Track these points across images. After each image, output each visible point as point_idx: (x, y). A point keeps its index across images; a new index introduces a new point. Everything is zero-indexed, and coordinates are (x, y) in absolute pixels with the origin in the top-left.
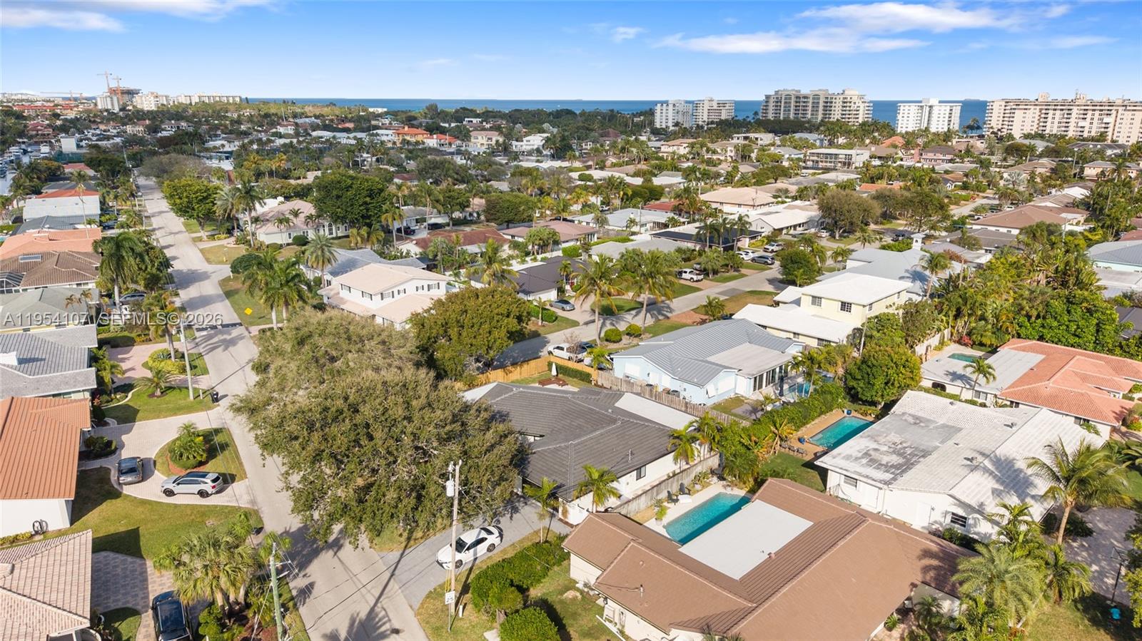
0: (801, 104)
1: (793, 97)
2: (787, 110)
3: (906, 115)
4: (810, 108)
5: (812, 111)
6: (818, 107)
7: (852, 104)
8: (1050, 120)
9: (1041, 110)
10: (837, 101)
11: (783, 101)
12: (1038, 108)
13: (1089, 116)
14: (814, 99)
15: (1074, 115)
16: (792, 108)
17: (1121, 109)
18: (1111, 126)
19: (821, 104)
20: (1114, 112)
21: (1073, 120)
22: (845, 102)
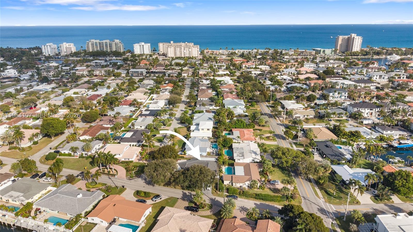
0: (101, 45)
1: (98, 43)
2: (97, 47)
3: (136, 48)
4: (105, 46)
5: (106, 47)
6: (107, 46)
7: (118, 45)
8: (177, 50)
9: (174, 48)
10: (113, 44)
11: (94, 44)
12: (173, 47)
13: (186, 49)
14: (105, 43)
15: (182, 49)
16: (98, 47)
17: (192, 47)
18: (191, 51)
19: (108, 45)
20: (191, 48)
21: (182, 50)
22: (116, 44)
